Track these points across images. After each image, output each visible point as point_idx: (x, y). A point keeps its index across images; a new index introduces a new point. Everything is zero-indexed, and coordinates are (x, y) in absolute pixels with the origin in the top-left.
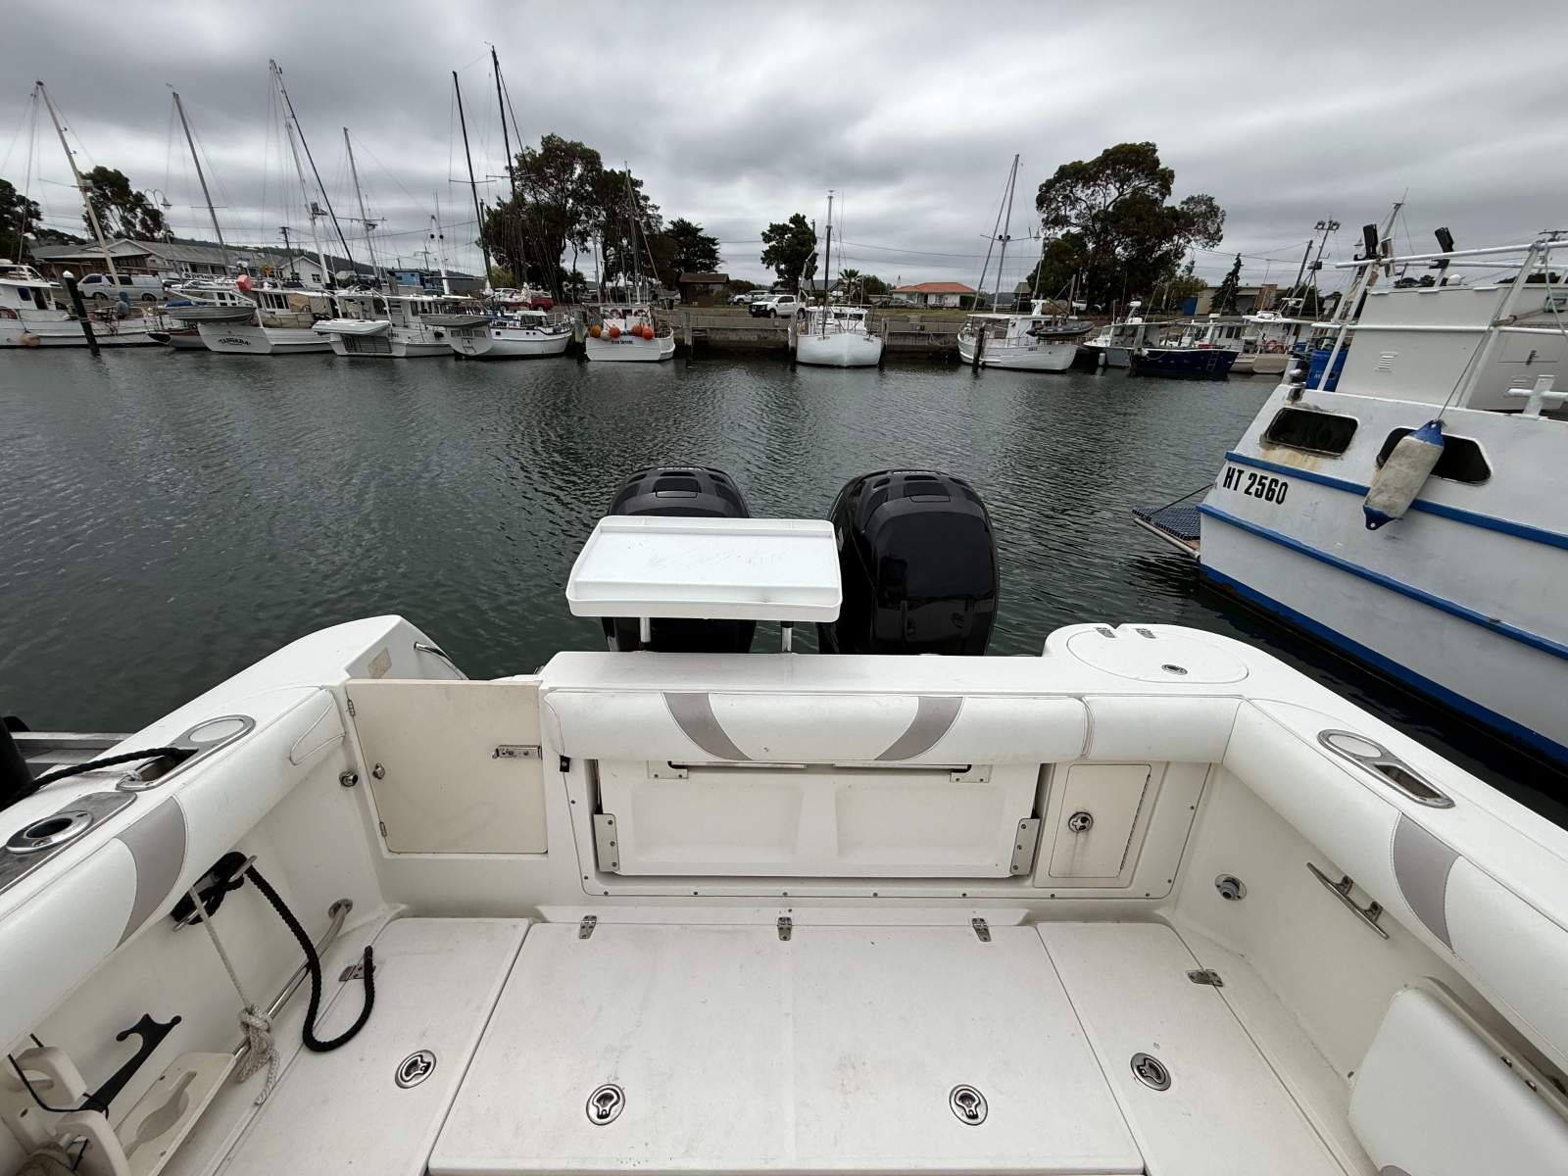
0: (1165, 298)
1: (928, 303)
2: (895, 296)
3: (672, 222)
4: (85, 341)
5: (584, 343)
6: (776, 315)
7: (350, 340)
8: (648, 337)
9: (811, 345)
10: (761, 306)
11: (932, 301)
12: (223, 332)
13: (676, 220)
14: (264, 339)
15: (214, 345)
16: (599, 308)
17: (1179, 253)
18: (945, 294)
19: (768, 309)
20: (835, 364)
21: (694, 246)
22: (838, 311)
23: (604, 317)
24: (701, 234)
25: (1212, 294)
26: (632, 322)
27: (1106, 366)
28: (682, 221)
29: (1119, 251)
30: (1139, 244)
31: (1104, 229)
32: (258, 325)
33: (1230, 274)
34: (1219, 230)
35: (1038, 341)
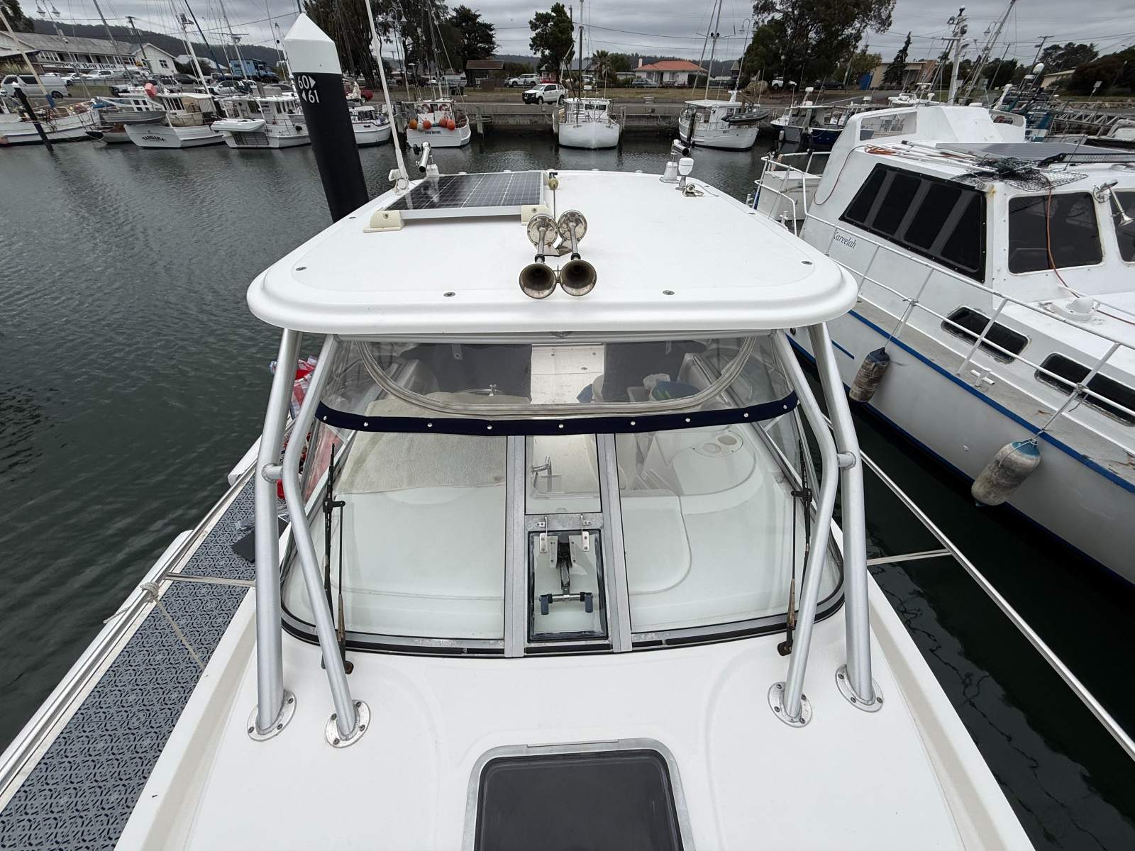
0: (846, 74)
1: (664, 80)
2: (637, 74)
3: (455, 10)
4: (39, 138)
5: (405, 133)
6: (543, 102)
7: (238, 135)
8: (452, 128)
9: (569, 133)
10: (531, 94)
11: (667, 78)
12: (145, 131)
13: (458, 7)
14: (174, 136)
15: (140, 142)
16: (413, 104)
17: (858, 37)
18: (677, 72)
19: (537, 97)
20: (587, 146)
21: (474, 32)
22: (588, 103)
23: (418, 111)
24: (479, 20)
25: (885, 69)
26: (438, 116)
27: (784, 141)
28: (463, 7)
29: (812, 34)
30: (826, 28)
31: (801, 15)
32: (167, 125)
33: (900, 51)
34: (889, 16)
35: (729, 125)
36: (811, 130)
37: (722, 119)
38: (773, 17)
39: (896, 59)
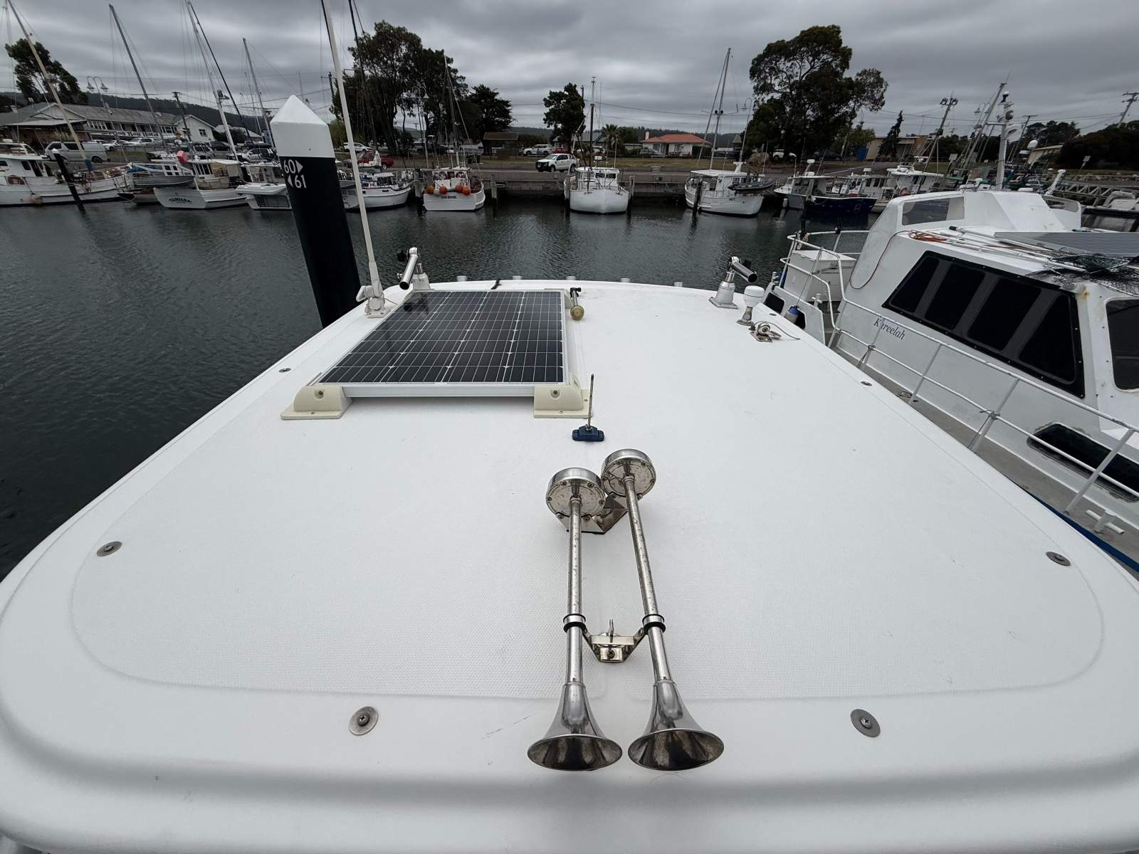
0: (843, 147)
1: (670, 151)
2: (644, 146)
3: (475, 88)
4: (72, 199)
5: (422, 198)
6: (555, 170)
7: (260, 198)
8: (467, 194)
9: (579, 198)
10: (544, 163)
11: (672, 149)
12: (172, 194)
13: (477, 86)
14: (201, 198)
15: (166, 203)
16: (431, 172)
17: (853, 115)
18: (682, 143)
19: (550, 165)
20: (597, 211)
21: (491, 107)
22: (598, 172)
23: (435, 178)
24: (497, 97)
25: (880, 143)
26: (456, 182)
27: (788, 208)
28: (482, 86)
29: (809, 112)
30: (823, 107)
31: (799, 95)
32: (195, 188)
33: (893, 127)
34: (882, 97)
35: (736, 194)
36: (814, 198)
37: (729, 188)
38: (772, 97)
39: (889, 134)
